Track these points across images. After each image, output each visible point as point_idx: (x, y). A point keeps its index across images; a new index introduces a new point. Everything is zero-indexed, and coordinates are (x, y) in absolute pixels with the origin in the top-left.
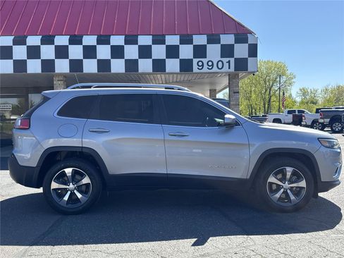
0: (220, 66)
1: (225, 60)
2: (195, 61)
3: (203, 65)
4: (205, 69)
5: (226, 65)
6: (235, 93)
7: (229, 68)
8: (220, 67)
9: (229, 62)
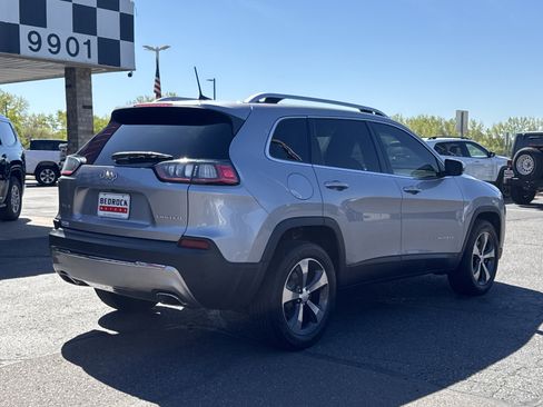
0: (73, 49)
1: (82, 38)
2: (24, 30)
3: (39, 42)
4: (44, 52)
5: (84, 49)
6: (84, 107)
7: (89, 56)
8: (73, 52)
9: (88, 43)
